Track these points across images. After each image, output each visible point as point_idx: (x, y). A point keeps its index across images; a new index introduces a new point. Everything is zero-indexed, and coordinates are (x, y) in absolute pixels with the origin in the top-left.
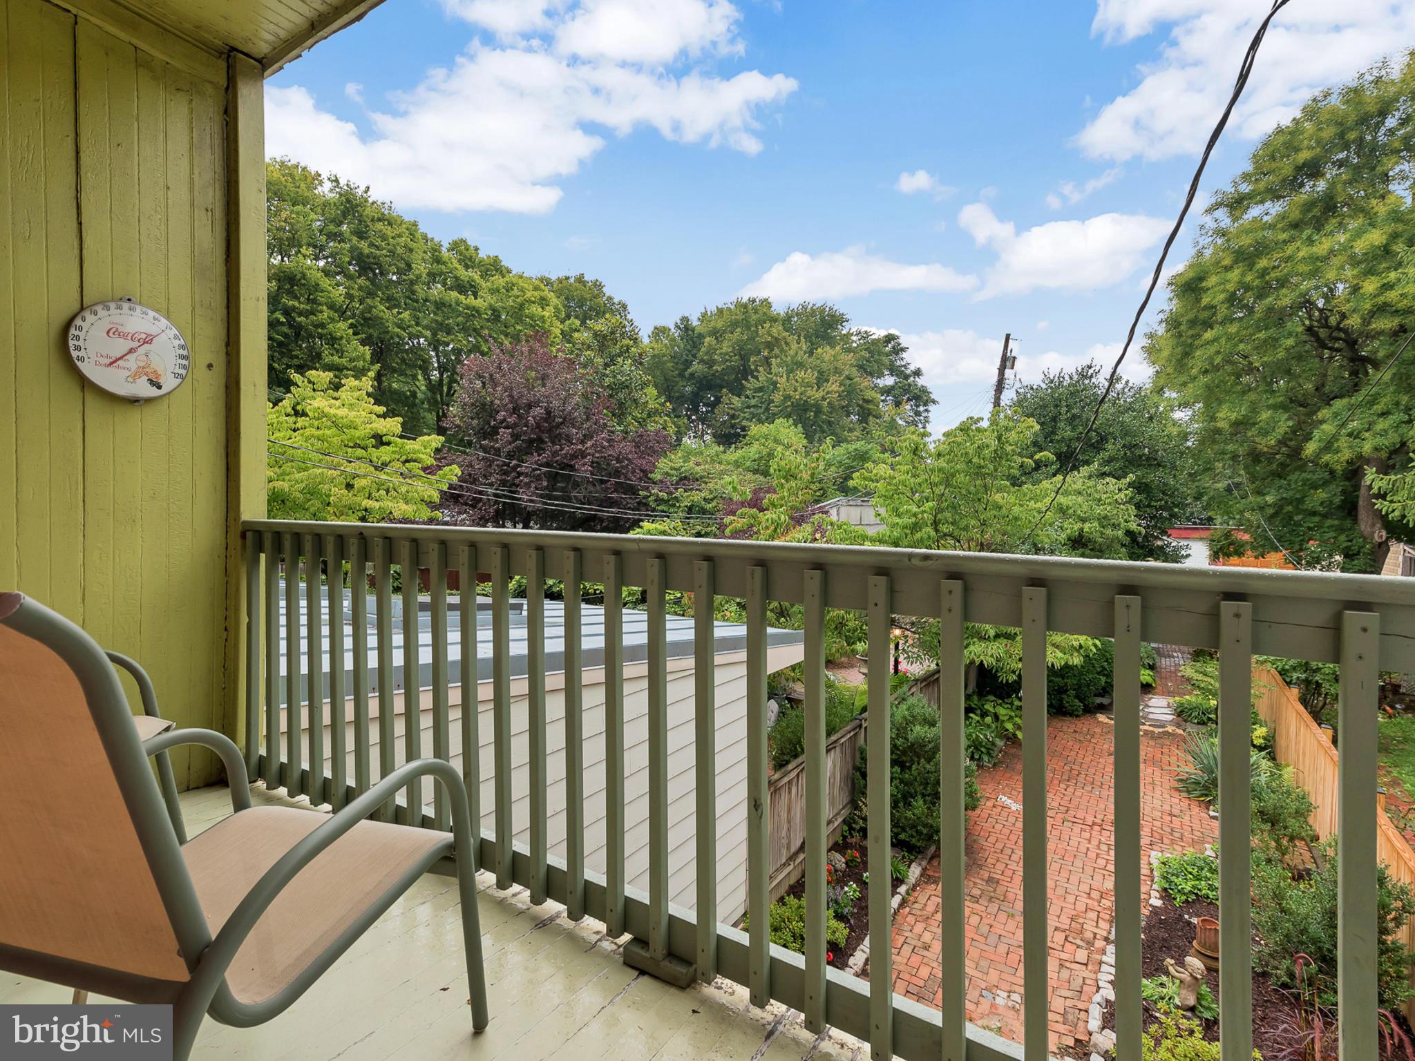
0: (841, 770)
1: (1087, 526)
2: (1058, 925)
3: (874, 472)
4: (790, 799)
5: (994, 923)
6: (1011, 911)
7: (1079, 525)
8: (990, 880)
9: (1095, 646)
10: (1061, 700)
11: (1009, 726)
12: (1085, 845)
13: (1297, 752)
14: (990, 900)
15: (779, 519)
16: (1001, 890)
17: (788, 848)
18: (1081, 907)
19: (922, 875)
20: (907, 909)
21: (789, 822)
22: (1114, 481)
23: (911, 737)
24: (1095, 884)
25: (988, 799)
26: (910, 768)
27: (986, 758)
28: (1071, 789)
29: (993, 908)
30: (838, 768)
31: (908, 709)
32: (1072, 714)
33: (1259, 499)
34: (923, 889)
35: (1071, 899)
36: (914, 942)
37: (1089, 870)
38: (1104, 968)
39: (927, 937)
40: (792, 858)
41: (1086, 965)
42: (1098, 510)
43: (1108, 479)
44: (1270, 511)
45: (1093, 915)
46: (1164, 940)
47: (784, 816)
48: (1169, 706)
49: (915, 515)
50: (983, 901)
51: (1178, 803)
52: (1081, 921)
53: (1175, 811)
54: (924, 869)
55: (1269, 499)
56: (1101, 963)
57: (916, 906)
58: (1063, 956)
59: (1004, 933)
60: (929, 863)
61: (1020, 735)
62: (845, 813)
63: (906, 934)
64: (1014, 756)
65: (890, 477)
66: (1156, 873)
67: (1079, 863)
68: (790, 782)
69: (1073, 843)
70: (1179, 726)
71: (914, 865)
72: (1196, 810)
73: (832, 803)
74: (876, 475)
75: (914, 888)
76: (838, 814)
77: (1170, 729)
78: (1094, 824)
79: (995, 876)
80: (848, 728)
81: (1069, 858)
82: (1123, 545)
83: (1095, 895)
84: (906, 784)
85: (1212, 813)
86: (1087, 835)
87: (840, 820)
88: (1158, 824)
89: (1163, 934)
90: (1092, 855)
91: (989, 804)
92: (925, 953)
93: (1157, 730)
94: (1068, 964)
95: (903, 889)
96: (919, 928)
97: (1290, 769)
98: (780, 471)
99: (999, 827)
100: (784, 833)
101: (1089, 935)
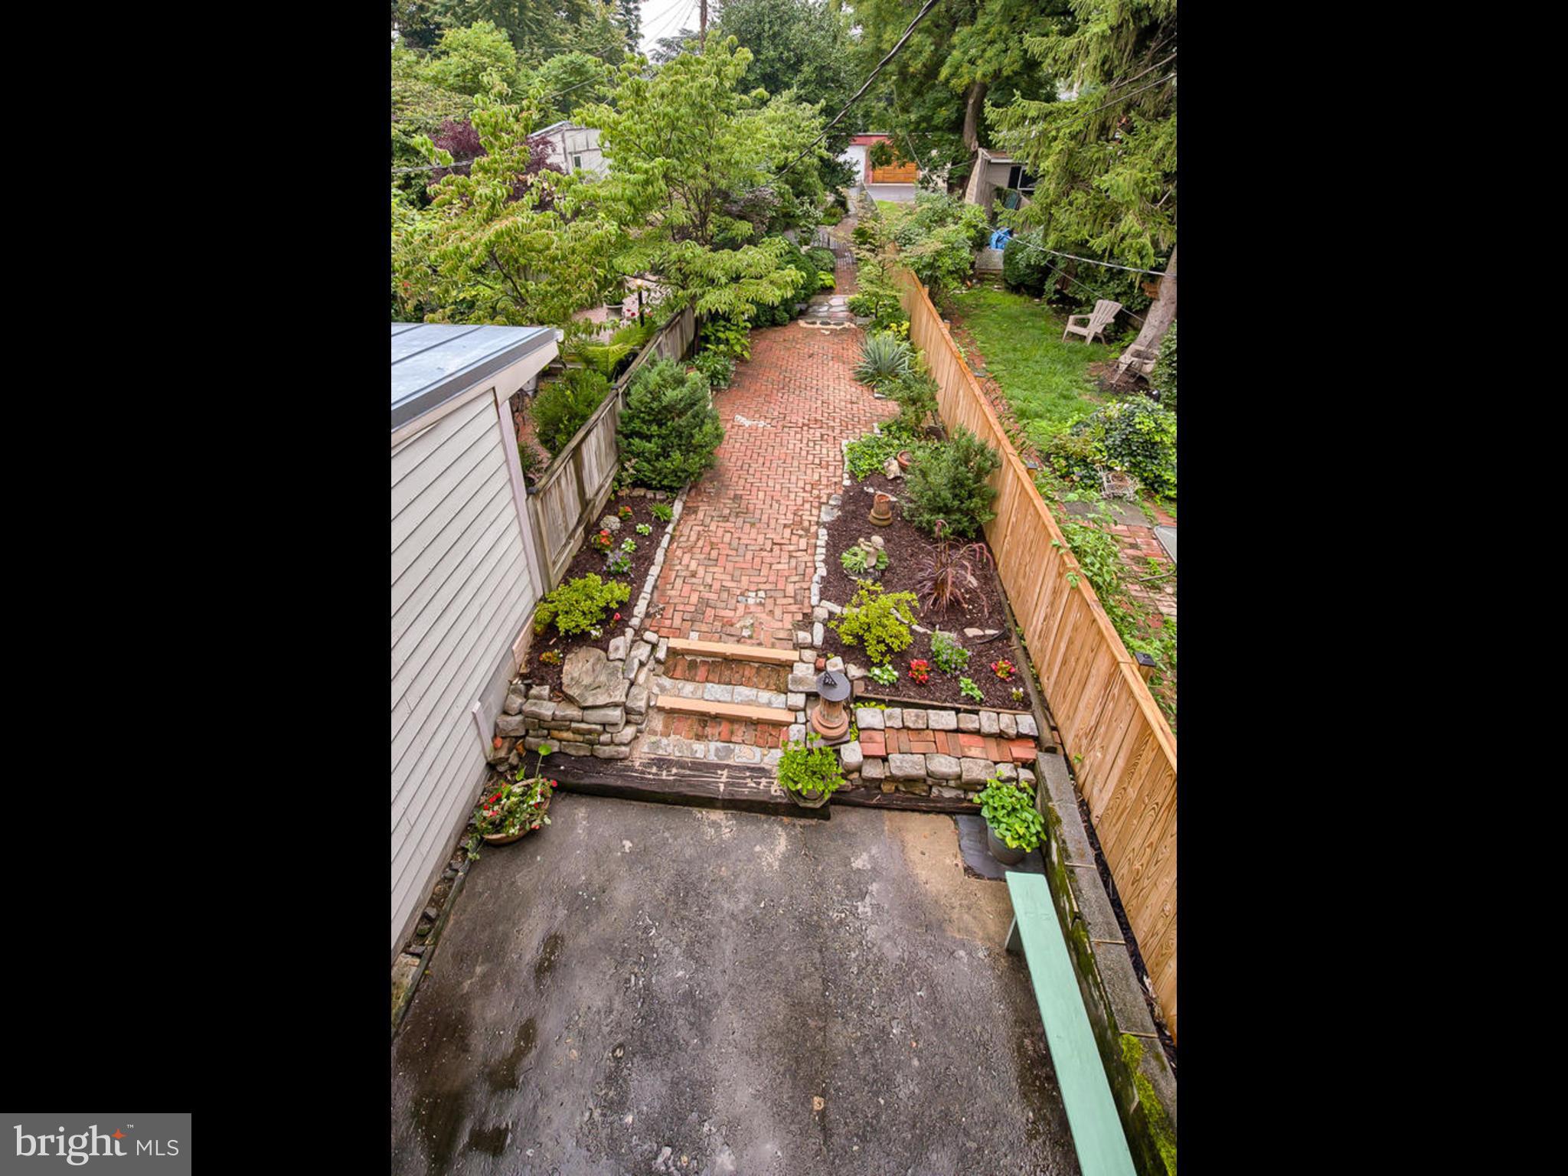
0: (605, 439)
1: (791, 155)
2: (786, 522)
3: (597, 116)
4: (561, 491)
5: (742, 536)
6: (752, 520)
7: (784, 154)
8: (737, 498)
9: (802, 277)
10: (774, 315)
11: (738, 348)
12: (799, 445)
13: (926, 337)
14: (737, 516)
15: (495, 194)
16: (744, 503)
17: (566, 528)
18: (799, 501)
19: (684, 509)
20: (675, 544)
21: (563, 509)
22: (810, 106)
23: (665, 401)
24: (808, 478)
25: (727, 421)
26: (665, 424)
27: (722, 383)
28: (786, 397)
29: (740, 521)
30: (602, 438)
31: (659, 374)
32: (782, 325)
33: (906, 116)
34: (686, 521)
35: (792, 496)
36: (683, 574)
37: (802, 467)
38: (819, 550)
39: (693, 565)
40: (571, 536)
41: (806, 550)
42: (800, 139)
43: (805, 104)
44: (912, 127)
45: (807, 506)
46: (853, 512)
47: (558, 508)
48: (845, 304)
49: (646, 172)
50: (732, 519)
51: (855, 390)
52: (800, 513)
53: (854, 399)
54: (685, 503)
55: (913, 117)
56: (816, 546)
57: (682, 539)
58: (792, 548)
59: (749, 542)
60: (688, 495)
61: (745, 353)
62: (613, 473)
63: (677, 568)
64: (744, 374)
65: (614, 122)
66: (846, 459)
67: (795, 464)
68: (559, 478)
69: (791, 446)
70: (851, 320)
71: (676, 502)
72: (866, 394)
73: (600, 470)
74: (599, 120)
75: (678, 524)
76: (607, 476)
77: (847, 324)
78: (804, 425)
79: (738, 492)
80: (606, 402)
81: (789, 460)
82: (816, 169)
83: (808, 488)
84: (663, 438)
85: (876, 395)
86: (799, 436)
87: (610, 480)
88: (844, 413)
89: (852, 508)
90: (804, 453)
91: (729, 426)
92: (694, 580)
93: (838, 328)
94: (794, 554)
95: (670, 528)
96: (687, 557)
97: (922, 352)
98: (484, 126)
99: (737, 445)
100: (560, 521)
101: (806, 524)
